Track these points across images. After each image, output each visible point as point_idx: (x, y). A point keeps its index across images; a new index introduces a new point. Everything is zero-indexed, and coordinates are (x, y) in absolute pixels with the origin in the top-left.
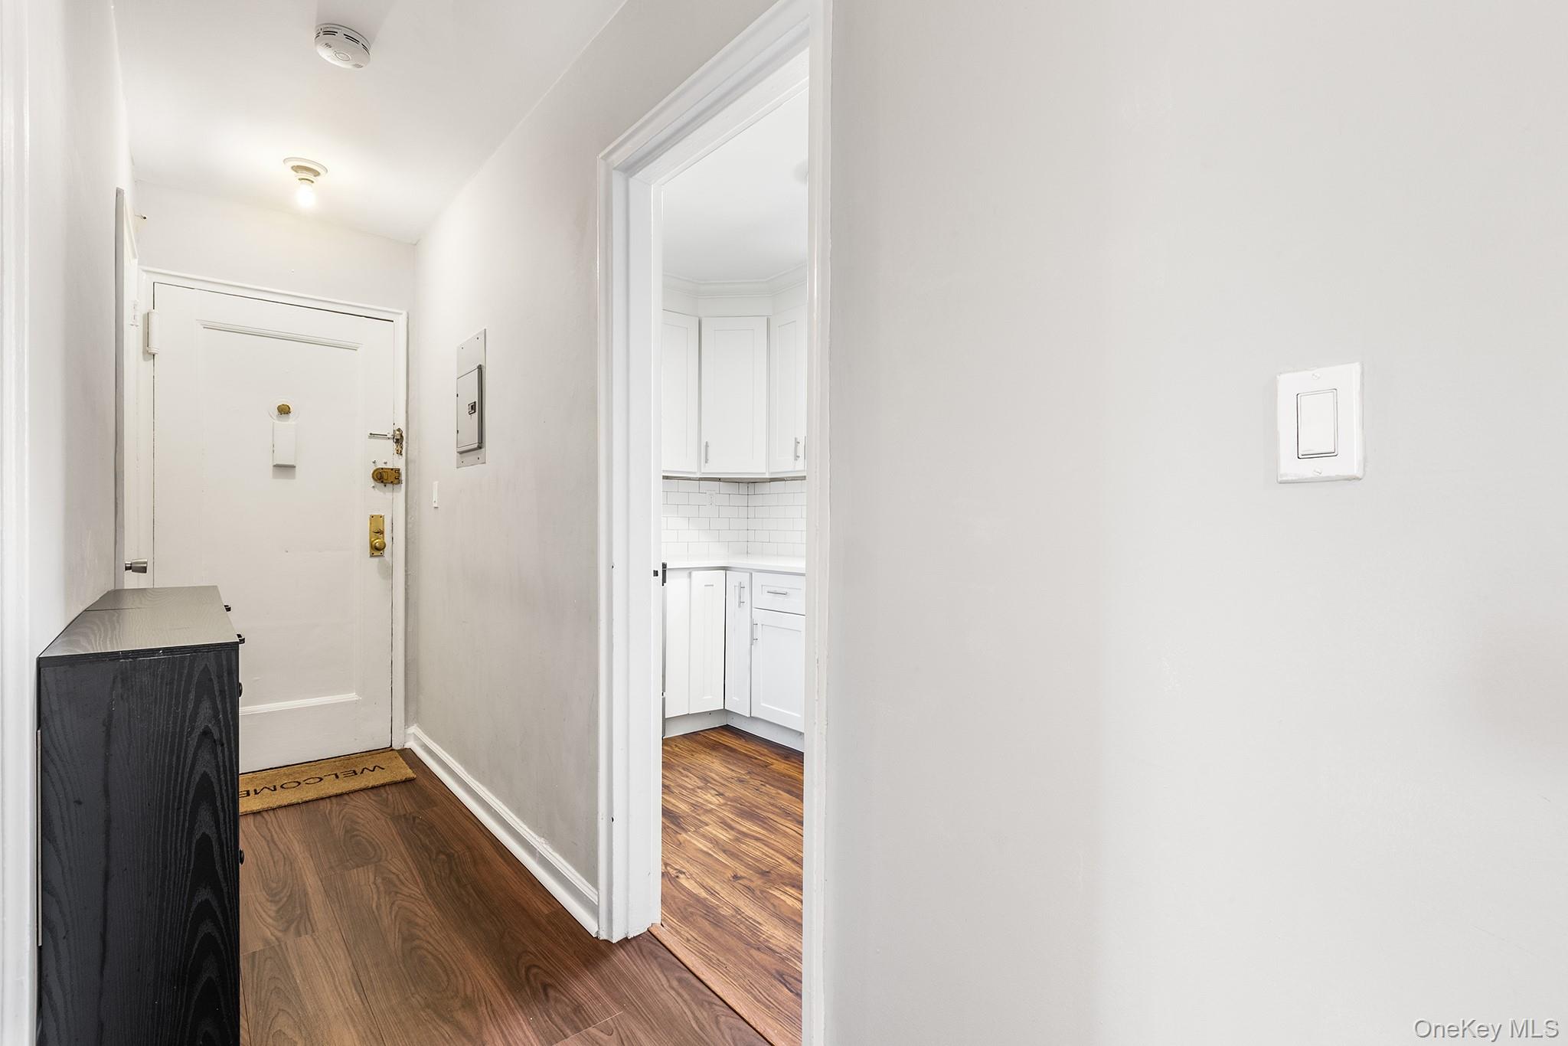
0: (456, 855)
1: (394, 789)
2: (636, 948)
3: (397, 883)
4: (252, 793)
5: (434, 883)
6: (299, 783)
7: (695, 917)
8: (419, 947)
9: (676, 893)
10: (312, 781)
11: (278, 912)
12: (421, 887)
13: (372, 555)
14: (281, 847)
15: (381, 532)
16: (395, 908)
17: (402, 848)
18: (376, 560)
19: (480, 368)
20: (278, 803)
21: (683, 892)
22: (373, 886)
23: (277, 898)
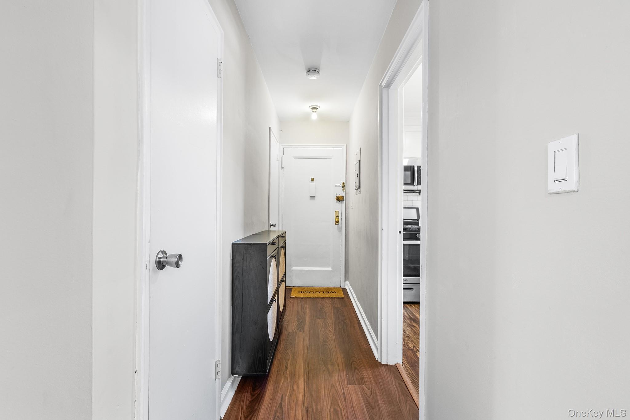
0: (346, 323)
1: (337, 299)
2: (389, 368)
3: (328, 326)
4: (302, 292)
5: (337, 329)
6: (314, 292)
7: (416, 367)
8: (326, 345)
9: (413, 357)
10: (317, 292)
11: (298, 324)
12: (333, 329)
13: (336, 224)
14: (304, 308)
15: (338, 217)
16: (325, 332)
17: (333, 317)
18: (337, 225)
19: (359, 161)
20: (307, 297)
21: (416, 357)
22: (321, 325)
23: (299, 321)
